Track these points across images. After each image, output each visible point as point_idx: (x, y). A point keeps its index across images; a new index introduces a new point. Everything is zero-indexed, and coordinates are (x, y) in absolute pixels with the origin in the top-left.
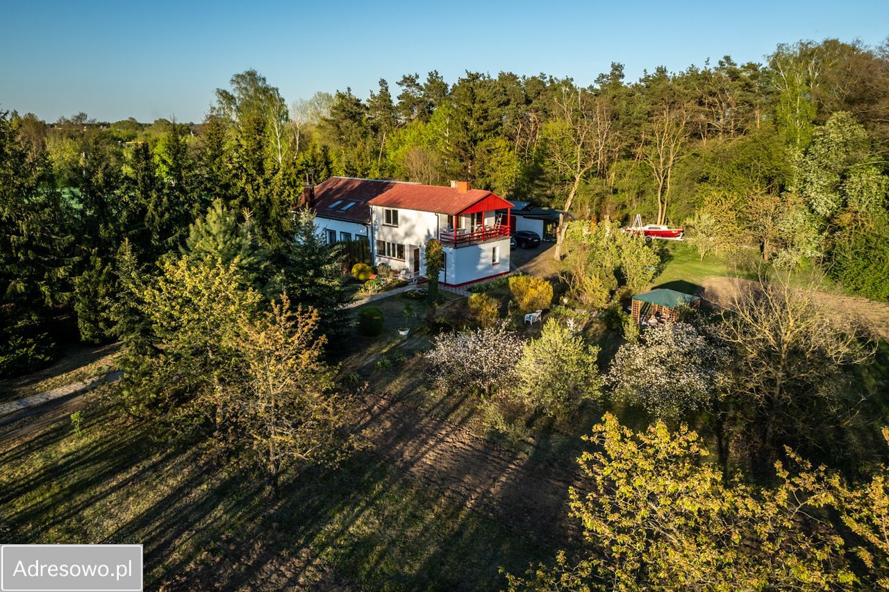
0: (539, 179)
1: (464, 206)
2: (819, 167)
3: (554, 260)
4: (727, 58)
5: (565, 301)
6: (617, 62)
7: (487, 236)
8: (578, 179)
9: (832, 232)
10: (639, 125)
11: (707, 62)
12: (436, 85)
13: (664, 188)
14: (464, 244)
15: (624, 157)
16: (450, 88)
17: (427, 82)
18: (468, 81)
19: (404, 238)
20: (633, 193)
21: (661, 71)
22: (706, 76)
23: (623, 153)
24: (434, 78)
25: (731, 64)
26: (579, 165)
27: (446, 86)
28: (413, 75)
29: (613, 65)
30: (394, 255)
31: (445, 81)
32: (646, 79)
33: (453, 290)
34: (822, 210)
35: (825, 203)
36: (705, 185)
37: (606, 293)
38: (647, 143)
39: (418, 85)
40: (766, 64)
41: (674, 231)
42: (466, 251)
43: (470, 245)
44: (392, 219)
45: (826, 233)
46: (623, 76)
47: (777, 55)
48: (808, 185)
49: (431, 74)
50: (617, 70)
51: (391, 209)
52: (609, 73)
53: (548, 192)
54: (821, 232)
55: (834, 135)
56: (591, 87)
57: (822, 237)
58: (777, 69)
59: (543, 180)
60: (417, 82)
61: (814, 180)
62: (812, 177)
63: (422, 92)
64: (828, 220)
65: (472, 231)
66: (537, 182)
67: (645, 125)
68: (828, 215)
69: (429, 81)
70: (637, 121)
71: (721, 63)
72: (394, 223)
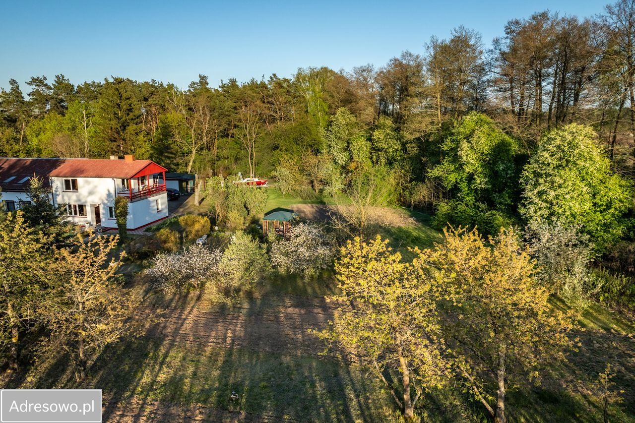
0: (168, 152)
1: (134, 172)
2: (336, 138)
3: (195, 206)
4: (274, 75)
5: (216, 228)
6: (202, 74)
7: (150, 192)
8: (194, 152)
9: (347, 174)
10: (229, 116)
11: (263, 77)
12: (63, 85)
13: (252, 155)
14: (137, 199)
15: (222, 137)
16: (76, 88)
17: (54, 83)
18: (114, 84)
19: (88, 196)
20: (233, 159)
21: (233, 82)
22: (263, 86)
23: (221, 134)
24: (60, 80)
25: (277, 79)
26: (194, 142)
27: (73, 86)
28: (41, 77)
29: (200, 76)
30: (76, 214)
31: (71, 82)
32: (223, 86)
33: (134, 233)
34: (341, 162)
35: (342, 158)
36: (277, 151)
37: (242, 219)
38: (236, 126)
39: (46, 85)
40: (293, 80)
41: (262, 181)
42: (139, 204)
43: (141, 199)
44: (71, 185)
45: (344, 175)
46: (208, 84)
47: (299, 74)
48: (332, 149)
49: (57, 77)
50: (203, 79)
51: (70, 179)
52: (198, 81)
53: (175, 162)
54: (341, 174)
55: (342, 121)
56: (189, 91)
57: (343, 177)
58: (299, 81)
59: (171, 153)
60: (46, 82)
61: (335, 145)
62: (333, 144)
63: (52, 91)
64: (343, 167)
65: (139, 189)
66: (166, 154)
67: (233, 115)
68: (344, 165)
69: (56, 82)
70: (227, 113)
71: (271, 78)
72: (73, 189)
